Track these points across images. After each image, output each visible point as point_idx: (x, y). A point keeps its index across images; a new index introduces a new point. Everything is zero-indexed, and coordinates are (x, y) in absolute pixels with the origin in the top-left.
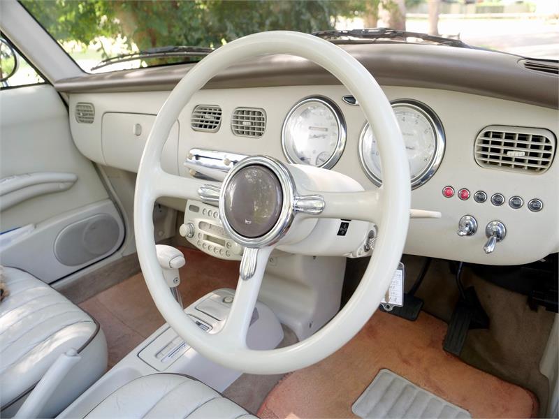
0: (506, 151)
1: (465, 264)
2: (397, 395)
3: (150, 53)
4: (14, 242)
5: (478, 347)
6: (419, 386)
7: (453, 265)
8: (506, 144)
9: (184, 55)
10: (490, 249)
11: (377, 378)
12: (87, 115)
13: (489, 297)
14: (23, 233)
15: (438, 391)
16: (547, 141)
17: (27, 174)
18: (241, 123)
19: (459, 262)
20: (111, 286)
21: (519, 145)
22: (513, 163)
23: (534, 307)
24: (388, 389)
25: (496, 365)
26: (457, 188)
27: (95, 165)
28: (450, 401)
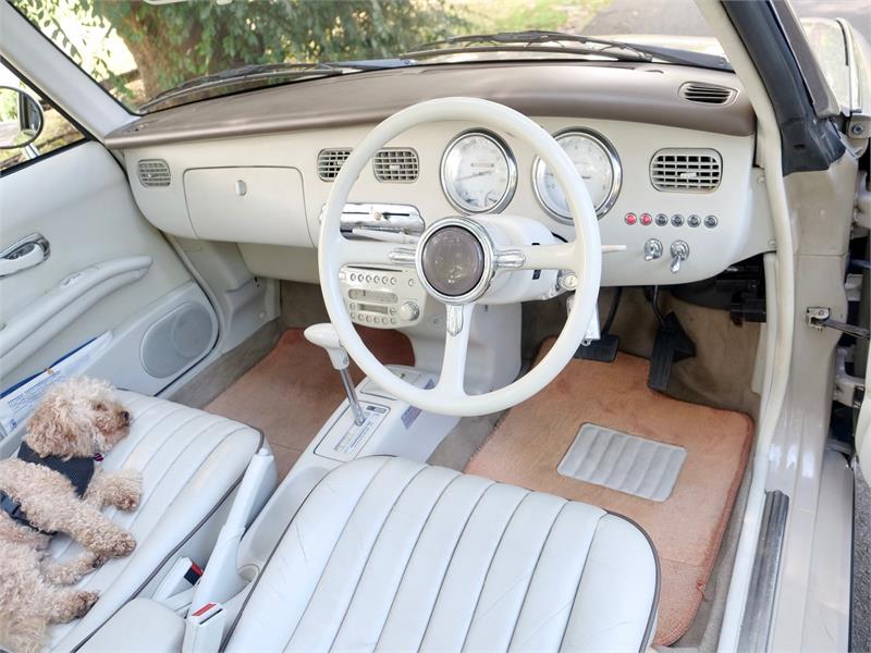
0: (679, 173)
1: (660, 287)
2: (605, 448)
3: (224, 78)
4: (95, 358)
5: (688, 380)
6: (627, 433)
7: (648, 290)
8: (679, 167)
9: (274, 75)
10: (676, 268)
11: (579, 435)
12: (158, 175)
13: (692, 320)
14: (101, 345)
15: (649, 434)
16: (714, 161)
17: (91, 266)
18: (388, 167)
19: (654, 286)
20: (217, 396)
21: (691, 167)
22: (688, 184)
23: (738, 323)
24: (594, 444)
25: (709, 395)
26: (638, 215)
27: (163, 234)
28: (662, 442)
